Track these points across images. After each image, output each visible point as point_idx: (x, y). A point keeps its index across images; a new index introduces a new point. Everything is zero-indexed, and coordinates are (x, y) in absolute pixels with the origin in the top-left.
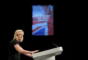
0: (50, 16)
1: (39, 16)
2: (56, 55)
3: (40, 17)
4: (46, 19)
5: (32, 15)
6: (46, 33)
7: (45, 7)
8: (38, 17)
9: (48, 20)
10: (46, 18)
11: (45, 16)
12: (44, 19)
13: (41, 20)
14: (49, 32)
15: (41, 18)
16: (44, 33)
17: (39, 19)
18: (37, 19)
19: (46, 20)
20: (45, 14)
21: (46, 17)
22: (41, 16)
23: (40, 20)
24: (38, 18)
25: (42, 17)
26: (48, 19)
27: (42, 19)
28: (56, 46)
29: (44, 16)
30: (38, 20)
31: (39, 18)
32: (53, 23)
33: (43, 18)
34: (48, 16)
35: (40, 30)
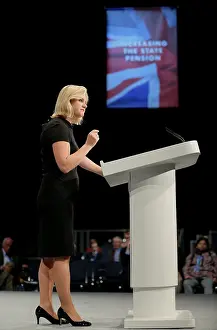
0: (165, 43)
1: (130, 45)
2: (177, 168)
3: (133, 48)
4: (154, 54)
5: (105, 40)
6: (153, 102)
7: (148, 14)
8: (128, 47)
9: (158, 58)
10: (152, 51)
11: (150, 44)
12: (145, 55)
13: (138, 58)
14: (162, 98)
15: (135, 51)
16: (146, 100)
17: (130, 55)
18: (124, 56)
19: (151, 58)
20: (148, 36)
21: (154, 47)
22: (135, 44)
23: (132, 58)
24: (125, 51)
25: (139, 48)
26: (158, 54)
27: (139, 54)
28: (179, 137)
29: (145, 44)
30: (127, 58)
31: (130, 51)
32: (175, 66)
33: (143, 51)
34: (158, 43)
35: (133, 90)
